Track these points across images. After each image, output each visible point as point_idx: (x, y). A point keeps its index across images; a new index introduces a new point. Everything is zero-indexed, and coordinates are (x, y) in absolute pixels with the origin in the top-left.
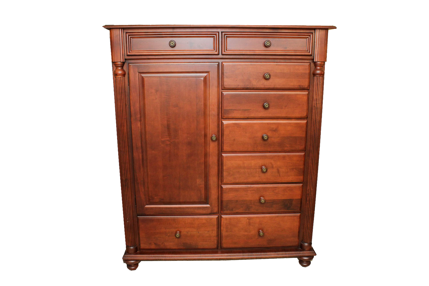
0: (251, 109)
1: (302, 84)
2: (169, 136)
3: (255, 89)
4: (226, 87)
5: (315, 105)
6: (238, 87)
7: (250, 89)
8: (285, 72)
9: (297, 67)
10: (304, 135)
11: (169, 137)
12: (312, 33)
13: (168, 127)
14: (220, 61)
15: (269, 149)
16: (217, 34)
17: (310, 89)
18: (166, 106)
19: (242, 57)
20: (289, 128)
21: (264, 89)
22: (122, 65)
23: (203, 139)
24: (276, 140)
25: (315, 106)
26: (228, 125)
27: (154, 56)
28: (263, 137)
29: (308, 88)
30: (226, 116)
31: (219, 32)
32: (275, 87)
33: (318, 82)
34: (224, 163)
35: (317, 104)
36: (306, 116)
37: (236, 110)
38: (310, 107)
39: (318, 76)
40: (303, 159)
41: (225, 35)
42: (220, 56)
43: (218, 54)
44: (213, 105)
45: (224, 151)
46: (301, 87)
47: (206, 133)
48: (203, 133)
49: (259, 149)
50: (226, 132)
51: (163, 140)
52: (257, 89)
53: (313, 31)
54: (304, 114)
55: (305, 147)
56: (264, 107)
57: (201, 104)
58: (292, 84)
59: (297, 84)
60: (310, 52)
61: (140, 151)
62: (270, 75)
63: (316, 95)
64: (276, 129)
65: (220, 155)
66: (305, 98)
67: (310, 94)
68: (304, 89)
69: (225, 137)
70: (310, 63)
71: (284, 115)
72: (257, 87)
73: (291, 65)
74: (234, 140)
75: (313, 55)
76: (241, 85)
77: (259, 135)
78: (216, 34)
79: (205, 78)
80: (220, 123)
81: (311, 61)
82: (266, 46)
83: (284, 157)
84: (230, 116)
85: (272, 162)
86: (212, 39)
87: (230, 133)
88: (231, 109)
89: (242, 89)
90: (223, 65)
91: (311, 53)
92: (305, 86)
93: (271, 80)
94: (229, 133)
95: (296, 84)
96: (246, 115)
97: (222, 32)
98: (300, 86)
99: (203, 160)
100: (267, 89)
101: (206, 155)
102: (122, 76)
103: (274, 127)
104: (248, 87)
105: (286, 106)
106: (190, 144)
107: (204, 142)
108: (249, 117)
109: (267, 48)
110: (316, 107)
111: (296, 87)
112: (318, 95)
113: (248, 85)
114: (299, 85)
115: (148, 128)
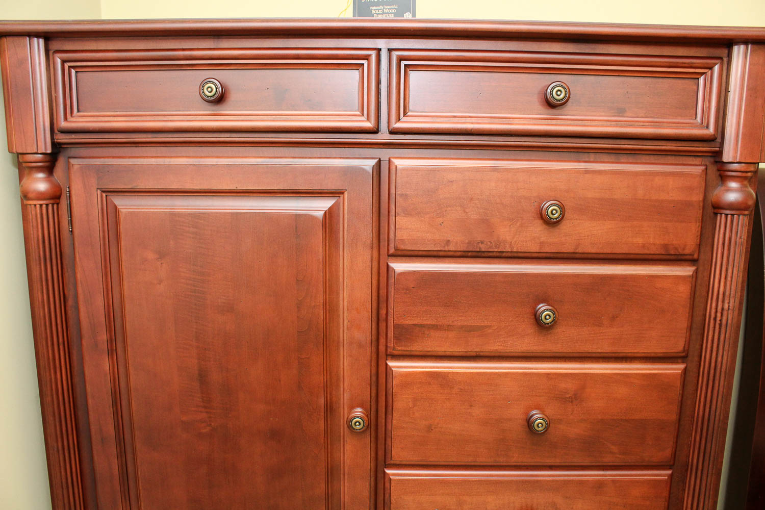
0: (490, 327)
1: (675, 242)
2: (205, 407)
3: (510, 255)
4: (403, 247)
5: (719, 315)
6: (446, 249)
7: (491, 254)
8: (615, 197)
9: (658, 181)
10: (674, 417)
11: (207, 412)
12: (721, 58)
13: (203, 377)
14: (384, 154)
15: (549, 461)
16: (370, 55)
17: (702, 257)
18: (194, 307)
19: (462, 140)
20: (622, 391)
21: (540, 255)
22: (47, 164)
23: (322, 424)
24: (575, 431)
25: (718, 318)
26: (410, 380)
27: (150, 135)
28: (529, 423)
29: (696, 256)
30: (400, 349)
31: (379, 50)
32: (580, 250)
33: (733, 235)
34: (393, 499)
35: (725, 313)
36: (684, 351)
37: (436, 327)
38: (698, 319)
39: (728, 212)
40: (665, 494)
41: (400, 59)
42: (384, 136)
43: (375, 131)
44: (357, 309)
45: (392, 462)
46: (672, 252)
47: (331, 403)
48: (322, 401)
49: (515, 459)
50: (401, 402)
51: (184, 418)
52: (516, 255)
53: (723, 52)
54: (678, 346)
55: (674, 455)
56: (537, 320)
57: (313, 304)
58: (640, 240)
59: (658, 242)
60: (708, 127)
61: (113, 450)
62: (562, 208)
63: (723, 280)
64: (575, 395)
65: (380, 475)
66: (684, 290)
67: (700, 275)
68: (680, 257)
69: (397, 419)
70: (706, 166)
71: (605, 348)
72: (515, 250)
73: (636, 174)
74: (429, 428)
75: (719, 140)
76: (458, 242)
77: (516, 412)
78: (367, 58)
79: (330, 215)
80: (382, 369)
81: (708, 161)
82: (551, 104)
83: (599, 486)
84: (416, 348)
85: (559, 500)
86: (356, 74)
87: (414, 406)
88: (422, 326)
89: (459, 254)
90: (393, 168)
91: (711, 130)
92: (684, 249)
93: (565, 226)
94: (411, 405)
95: (652, 241)
96: (474, 346)
97: (390, 50)
98: (665, 246)
99: (320, 489)
100: (548, 255)
101: (332, 473)
102: (52, 201)
103: (570, 386)
104: (483, 248)
105: (614, 318)
106: (275, 435)
107: (326, 432)
108: (482, 354)
109: (554, 111)
110: (721, 320)
111: (653, 250)
112: (729, 279)
113: (482, 242)
114: (666, 242)
115: (137, 380)
